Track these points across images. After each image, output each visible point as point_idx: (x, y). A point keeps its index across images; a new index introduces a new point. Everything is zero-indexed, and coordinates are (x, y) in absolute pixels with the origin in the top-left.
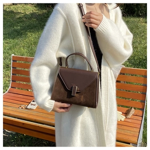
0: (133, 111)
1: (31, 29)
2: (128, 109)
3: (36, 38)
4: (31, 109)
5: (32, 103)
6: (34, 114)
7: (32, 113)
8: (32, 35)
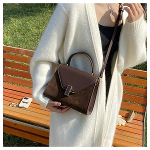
0: (133, 115)
1: (14, 14)
2: (128, 112)
3: (20, 24)
4: (23, 107)
5: (23, 100)
6: (27, 113)
7: (24, 113)
8: (15, 21)
